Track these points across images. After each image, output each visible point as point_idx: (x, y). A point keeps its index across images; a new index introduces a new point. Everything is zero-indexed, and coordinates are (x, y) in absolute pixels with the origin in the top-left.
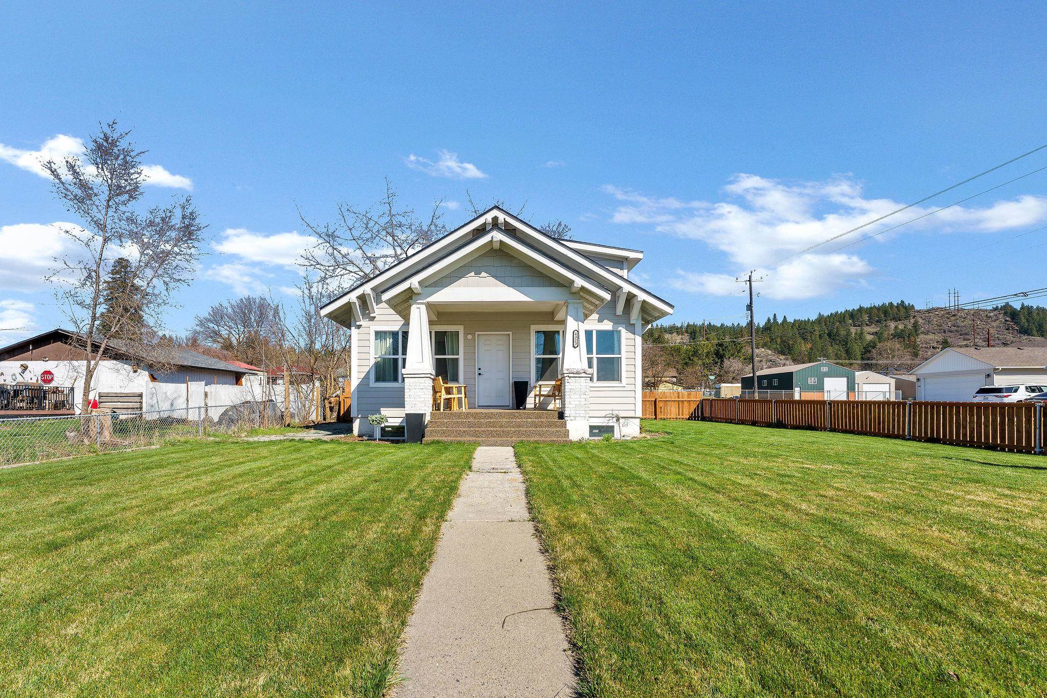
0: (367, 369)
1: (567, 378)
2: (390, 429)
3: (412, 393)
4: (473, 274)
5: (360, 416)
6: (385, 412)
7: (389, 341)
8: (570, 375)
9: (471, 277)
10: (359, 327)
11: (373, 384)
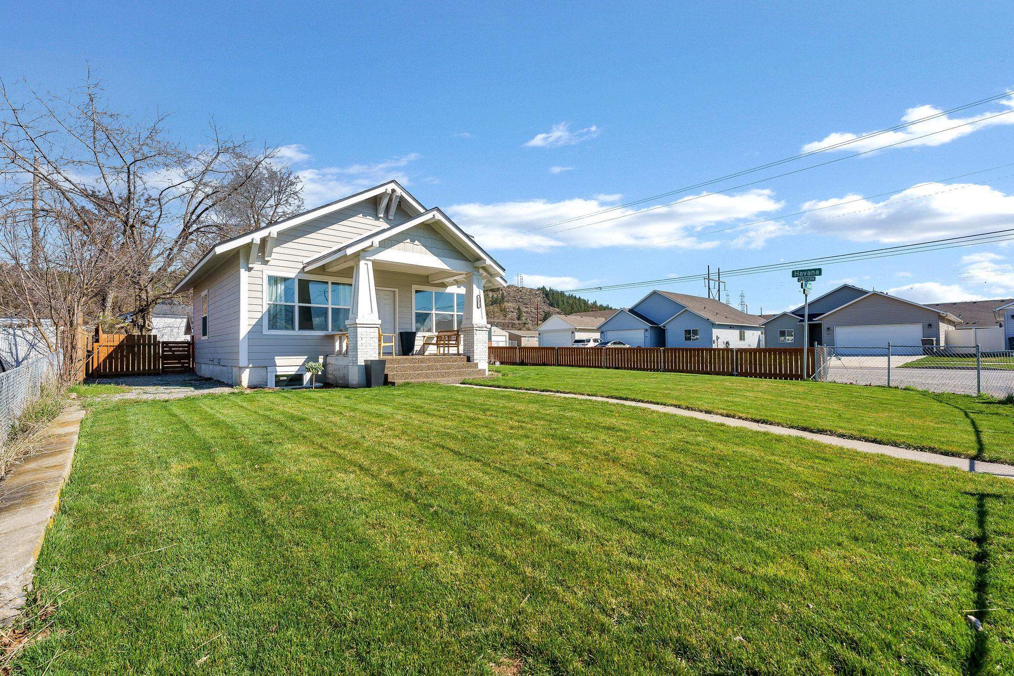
0: (259, 315)
1: (475, 331)
2: (285, 378)
3: (364, 341)
4: (408, 241)
5: (251, 366)
6: (279, 360)
7: (281, 287)
8: (478, 329)
9: (407, 244)
10: (250, 269)
11: (266, 331)
